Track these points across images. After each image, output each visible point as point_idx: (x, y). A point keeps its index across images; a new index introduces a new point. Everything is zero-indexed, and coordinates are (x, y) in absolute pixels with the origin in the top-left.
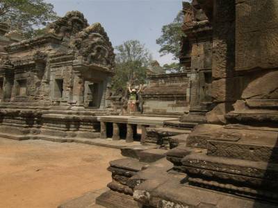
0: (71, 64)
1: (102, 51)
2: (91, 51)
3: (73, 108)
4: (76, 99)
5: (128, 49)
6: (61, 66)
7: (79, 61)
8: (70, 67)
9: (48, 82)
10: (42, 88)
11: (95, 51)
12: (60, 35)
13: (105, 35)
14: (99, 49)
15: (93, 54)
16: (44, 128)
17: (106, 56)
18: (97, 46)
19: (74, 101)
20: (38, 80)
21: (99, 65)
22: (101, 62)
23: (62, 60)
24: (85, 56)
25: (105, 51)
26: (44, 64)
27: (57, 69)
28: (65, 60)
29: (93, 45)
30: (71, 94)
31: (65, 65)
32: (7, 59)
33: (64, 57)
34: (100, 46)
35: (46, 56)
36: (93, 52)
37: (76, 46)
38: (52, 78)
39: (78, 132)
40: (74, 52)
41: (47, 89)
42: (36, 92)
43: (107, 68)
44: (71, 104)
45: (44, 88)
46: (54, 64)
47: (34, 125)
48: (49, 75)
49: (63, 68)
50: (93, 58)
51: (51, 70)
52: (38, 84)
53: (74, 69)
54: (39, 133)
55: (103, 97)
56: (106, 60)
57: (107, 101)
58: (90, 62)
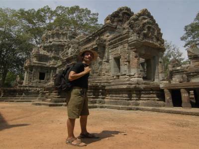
0: (127, 42)
1: (151, 30)
2: (142, 29)
3: (131, 79)
4: (133, 71)
6: (118, 46)
7: (134, 37)
8: (126, 45)
9: (108, 61)
10: (103, 67)
11: (147, 29)
12: (115, 24)
13: (151, 18)
14: (149, 28)
15: (145, 32)
16: (108, 99)
17: (156, 34)
18: (147, 26)
19: (132, 74)
20: (100, 60)
21: (151, 42)
22: (152, 39)
23: (120, 40)
24: (138, 34)
25: (154, 29)
26: (104, 47)
27: (114, 49)
28: (122, 39)
29: (144, 25)
30: (129, 67)
31: (121, 44)
33: (120, 37)
34: (150, 25)
35: (105, 41)
36: (145, 30)
37: (130, 26)
38: (111, 57)
39: (140, 102)
40: (129, 31)
41: (107, 67)
42: (99, 69)
43: (158, 44)
44: (130, 76)
45: (106, 66)
46: (112, 46)
47: (99, 97)
48: (108, 55)
49: (120, 47)
50: (145, 36)
51: (110, 51)
52: (101, 63)
53: (130, 46)
54: (104, 103)
55: (157, 71)
56: (156, 38)
57: (160, 74)
58: (143, 39)
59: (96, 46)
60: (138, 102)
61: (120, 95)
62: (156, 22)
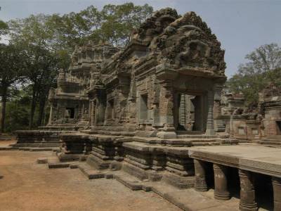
0: (154, 72)
1: (199, 48)
2: (180, 48)
3: (159, 133)
4: (163, 120)
5: (263, 56)
6: (145, 77)
7: (162, 65)
8: (154, 76)
9: (134, 100)
10: (128, 108)
11: (188, 49)
14: (193, 46)
15: (184, 53)
16: (127, 161)
17: (207, 54)
18: (189, 42)
19: (161, 124)
20: (122, 99)
21: (196, 69)
22: (200, 63)
23: (146, 68)
24: (171, 57)
25: (203, 47)
26: (129, 78)
27: (142, 81)
28: (148, 67)
29: (183, 41)
30: (157, 113)
31: (148, 74)
32: (98, 78)
33: (146, 63)
34: (195, 41)
35: (130, 68)
36: (184, 50)
38: (138, 94)
40: (155, 55)
41: (133, 109)
42: (121, 113)
44: (156, 127)
45: (131, 108)
46: (138, 77)
47: (115, 157)
48: (134, 91)
49: (147, 79)
50: (185, 60)
51: (137, 84)
52: (124, 104)
53: (158, 78)
54: (119, 168)
55: (209, 116)
56: (208, 60)
57: (215, 121)
58: (180, 65)
59: (115, 77)
60: (160, 173)
61: (139, 160)
62: (212, 33)
